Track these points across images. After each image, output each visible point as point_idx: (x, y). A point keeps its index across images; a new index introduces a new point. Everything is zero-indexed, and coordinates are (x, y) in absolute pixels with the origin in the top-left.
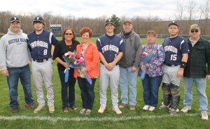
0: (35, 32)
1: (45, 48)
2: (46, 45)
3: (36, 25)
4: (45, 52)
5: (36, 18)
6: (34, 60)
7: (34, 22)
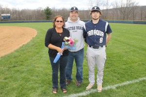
0: (92, 21)
1: (101, 37)
2: (102, 34)
3: (93, 14)
4: (101, 40)
5: (94, 8)
6: (90, 46)
7: (92, 11)
